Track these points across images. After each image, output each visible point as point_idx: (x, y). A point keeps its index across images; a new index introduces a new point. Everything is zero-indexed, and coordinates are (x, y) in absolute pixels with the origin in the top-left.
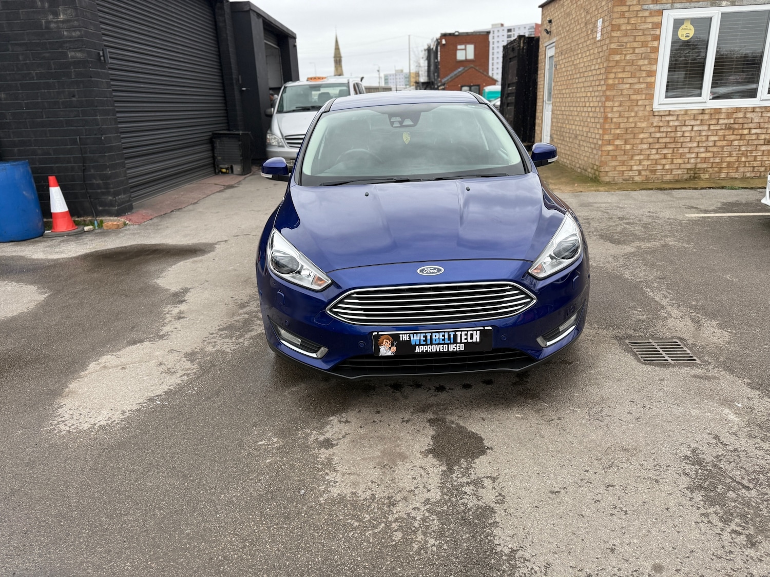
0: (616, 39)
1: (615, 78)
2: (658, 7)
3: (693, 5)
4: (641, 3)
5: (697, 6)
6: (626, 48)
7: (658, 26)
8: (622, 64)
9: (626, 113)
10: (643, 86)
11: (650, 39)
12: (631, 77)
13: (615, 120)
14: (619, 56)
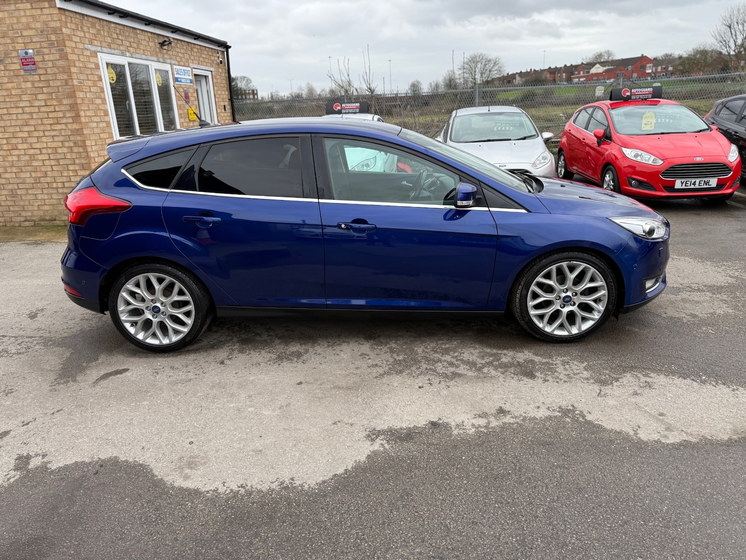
0: (75, 75)
1: (85, 116)
2: (93, 48)
3: (113, 51)
4: (83, 42)
5: (115, 53)
6: (84, 86)
7: (97, 67)
8: (86, 102)
9: (102, 152)
10: (104, 124)
11: (97, 79)
12: (95, 116)
13: (96, 159)
14: (82, 93)
